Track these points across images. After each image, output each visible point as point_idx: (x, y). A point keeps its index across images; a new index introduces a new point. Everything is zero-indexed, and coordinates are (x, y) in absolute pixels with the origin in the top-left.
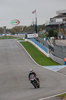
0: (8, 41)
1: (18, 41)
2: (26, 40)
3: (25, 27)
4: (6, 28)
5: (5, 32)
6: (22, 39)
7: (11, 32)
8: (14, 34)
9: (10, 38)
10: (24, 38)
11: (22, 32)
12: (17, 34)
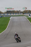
0: (21, 17)
1: (26, 17)
2: (30, 17)
3: (29, 11)
4: (21, 11)
5: (20, 13)
6: (28, 16)
7: (22, 13)
8: (24, 14)
9: (22, 16)
10: (29, 16)
11: (28, 13)
12: (26, 14)
